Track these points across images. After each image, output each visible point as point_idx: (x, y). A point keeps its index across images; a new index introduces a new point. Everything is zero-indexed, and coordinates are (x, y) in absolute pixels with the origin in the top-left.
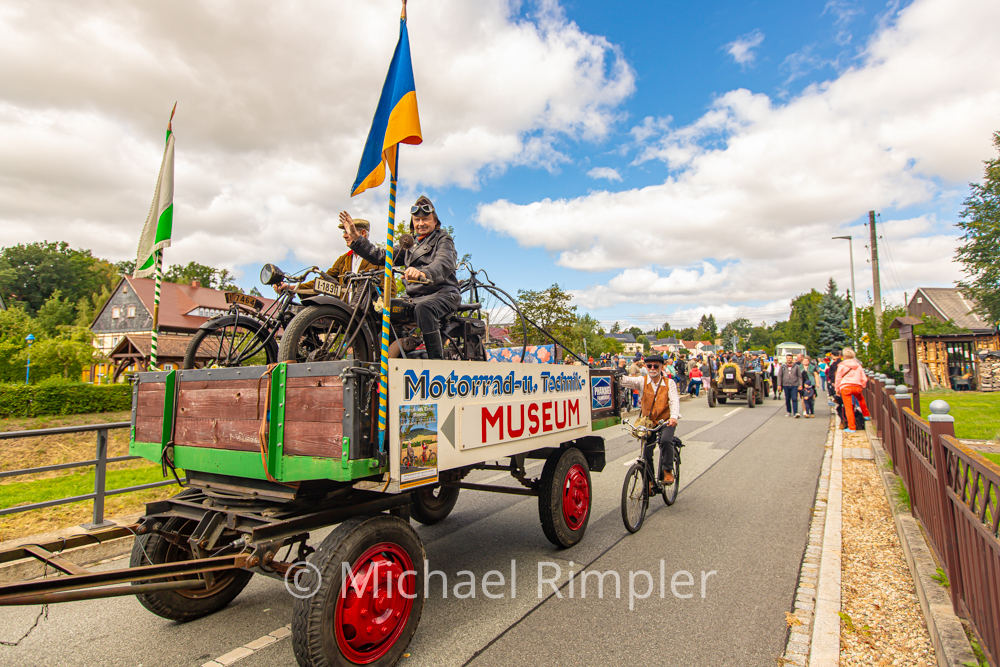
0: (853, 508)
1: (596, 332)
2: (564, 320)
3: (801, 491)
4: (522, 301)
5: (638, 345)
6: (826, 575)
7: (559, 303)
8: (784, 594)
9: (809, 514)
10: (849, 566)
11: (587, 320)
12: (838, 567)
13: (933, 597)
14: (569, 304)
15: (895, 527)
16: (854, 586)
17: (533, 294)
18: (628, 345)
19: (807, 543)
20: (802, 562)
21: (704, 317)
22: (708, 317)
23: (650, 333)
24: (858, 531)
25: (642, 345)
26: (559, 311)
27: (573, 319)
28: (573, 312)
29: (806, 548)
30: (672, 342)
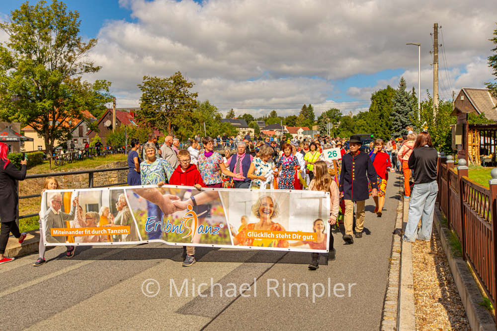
0: (420, 255)
1: (214, 117)
2: (187, 107)
3: (381, 246)
4: (146, 87)
5: (250, 129)
6: (404, 309)
7: (182, 90)
8: (373, 327)
9: (389, 262)
10: (420, 301)
11: (207, 107)
12: (413, 302)
13: (482, 319)
14: (191, 91)
15: (450, 269)
16: (424, 316)
17: (158, 80)
18: (241, 130)
19: (388, 286)
20: (385, 300)
21: (304, 107)
22: (307, 106)
23: (260, 119)
24: (425, 274)
25: (253, 130)
26: (182, 97)
27: (195, 105)
28: (194, 99)
29: (387, 289)
30: (278, 127)
